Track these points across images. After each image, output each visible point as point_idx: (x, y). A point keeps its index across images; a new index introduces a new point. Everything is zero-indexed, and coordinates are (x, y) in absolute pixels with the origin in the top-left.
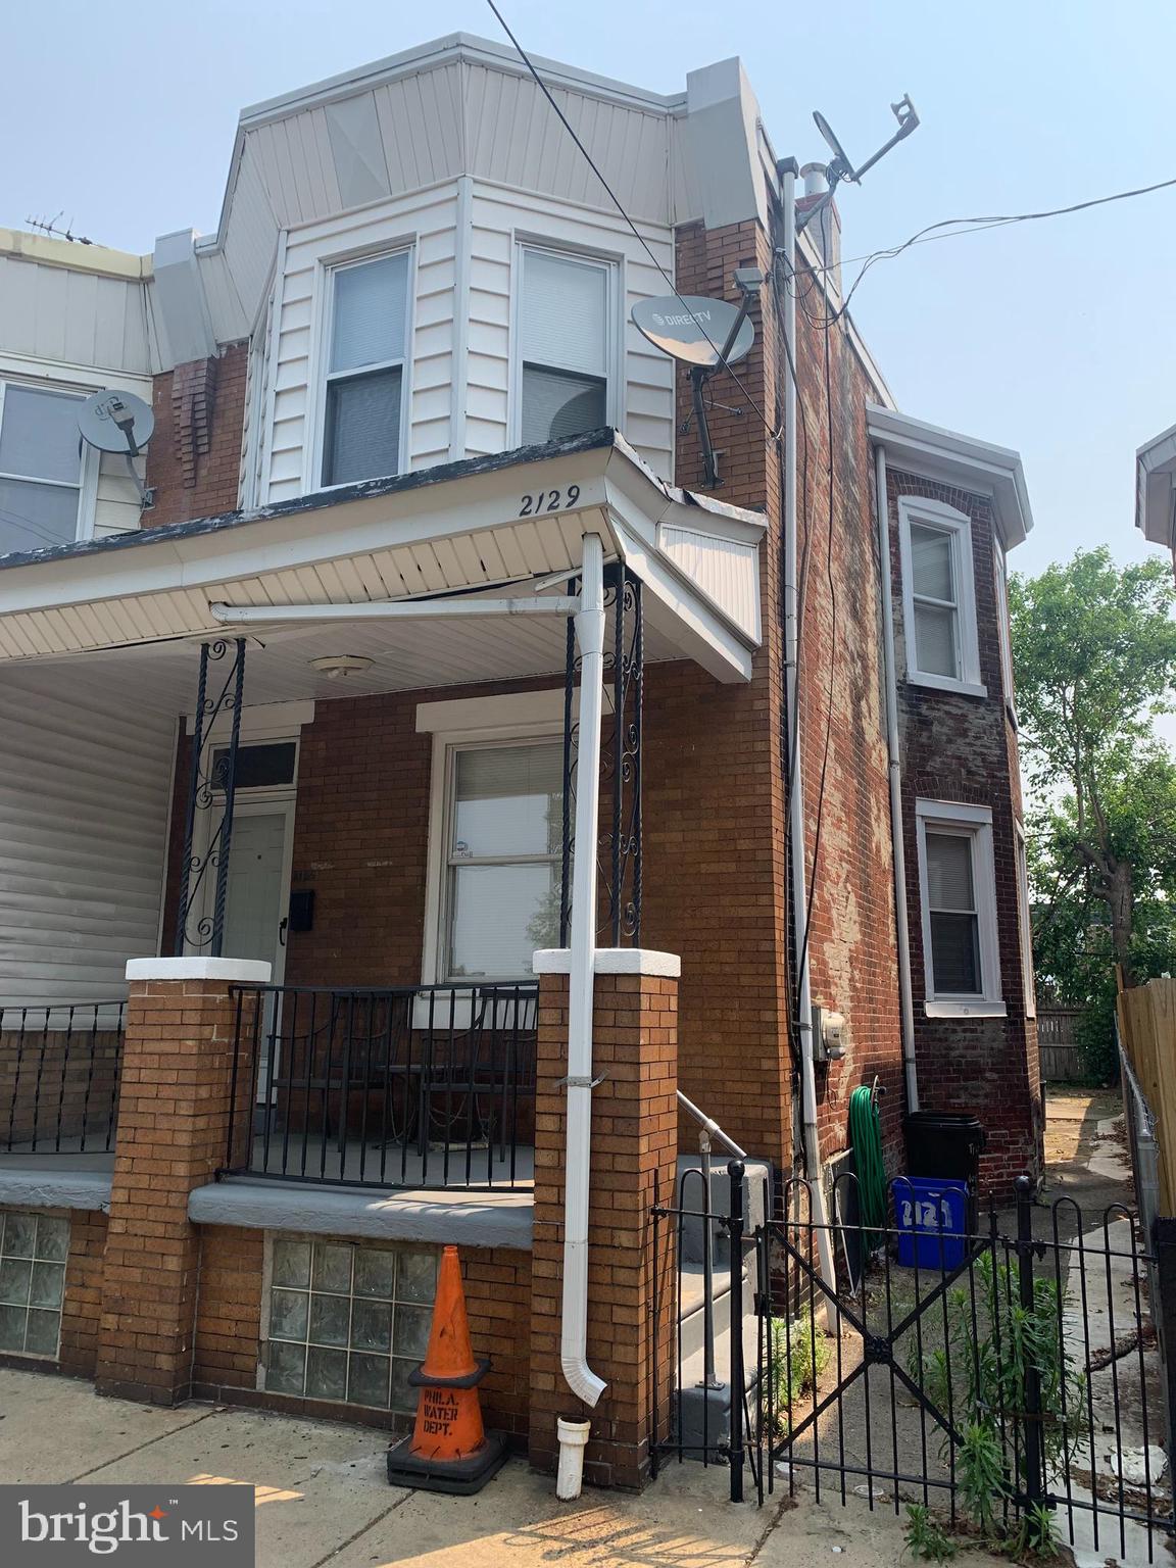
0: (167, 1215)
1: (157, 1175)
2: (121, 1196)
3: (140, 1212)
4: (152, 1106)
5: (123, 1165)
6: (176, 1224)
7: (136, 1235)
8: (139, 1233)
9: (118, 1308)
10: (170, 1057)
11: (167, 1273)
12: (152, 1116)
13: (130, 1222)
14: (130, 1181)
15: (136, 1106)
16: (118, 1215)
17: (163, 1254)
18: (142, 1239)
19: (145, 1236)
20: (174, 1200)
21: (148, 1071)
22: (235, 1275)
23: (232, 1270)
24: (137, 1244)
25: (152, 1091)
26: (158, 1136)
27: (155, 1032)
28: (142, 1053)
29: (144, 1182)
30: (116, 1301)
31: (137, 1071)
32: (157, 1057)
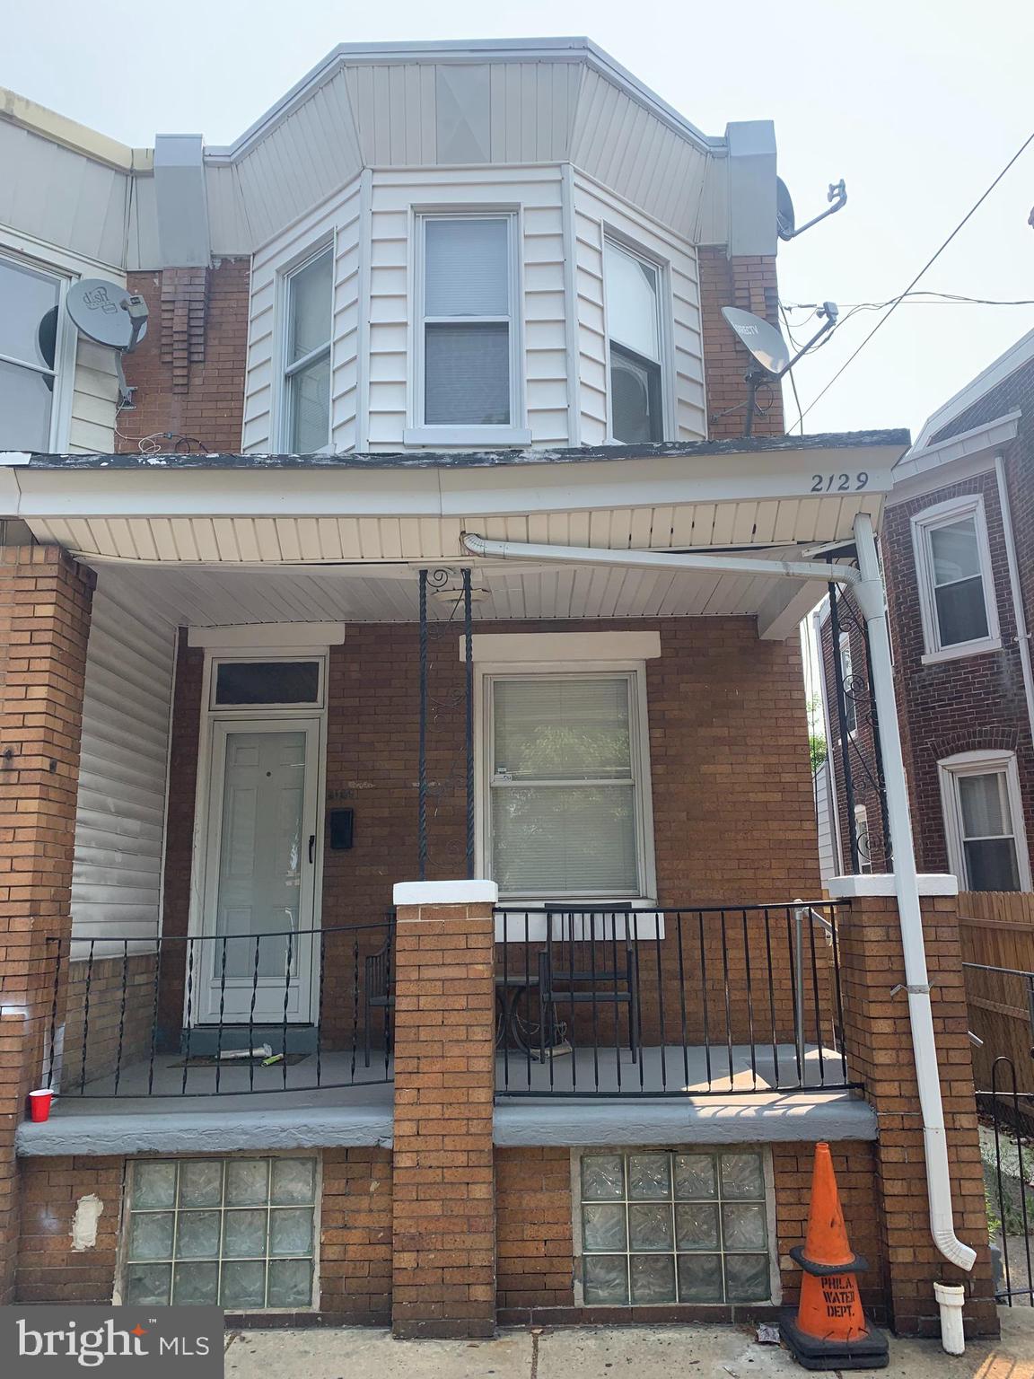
0: (469, 1143)
1: (451, 1104)
2: (407, 1128)
3: (433, 1143)
4: (437, 1034)
5: (406, 1096)
6: (481, 1151)
7: (431, 1167)
8: (435, 1164)
9: (417, 1244)
10: (456, 983)
11: (476, 1202)
12: (439, 1044)
13: (422, 1155)
14: (418, 1112)
15: (417, 1034)
16: (404, 1148)
17: (468, 1184)
18: (439, 1171)
19: (443, 1168)
20: (476, 1127)
21: (430, 998)
22: (539, 1196)
23: (535, 1191)
24: (432, 1176)
25: (438, 1017)
26: (448, 1064)
27: (437, 957)
28: (419, 980)
29: (436, 1111)
30: (412, 1238)
31: (415, 999)
32: (440, 983)
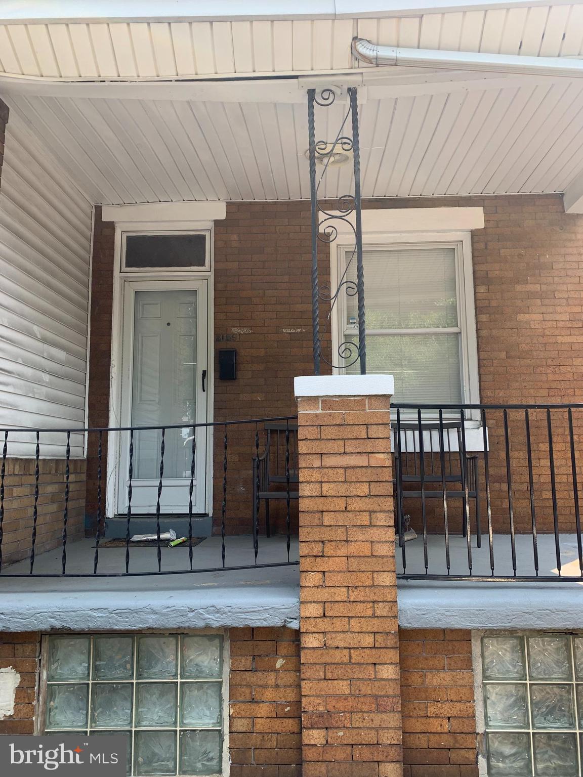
0: (375, 625)
1: (356, 587)
2: (313, 610)
3: (339, 625)
4: (341, 519)
5: (311, 579)
6: (388, 633)
7: (338, 648)
8: (341, 644)
9: (325, 722)
10: (357, 470)
11: (383, 682)
12: (343, 529)
13: (329, 636)
14: (324, 595)
15: (321, 519)
16: (311, 629)
17: (375, 664)
18: (346, 652)
19: (349, 648)
20: (382, 609)
21: (332, 485)
22: (442, 675)
23: (438, 670)
24: (338, 656)
25: (340, 504)
26: (352, 549)
27: (337, 446)
28: (321, 467)
29: (341, 594)
30: (321, 715)
31: (318, 486)
32: (342, 471)
